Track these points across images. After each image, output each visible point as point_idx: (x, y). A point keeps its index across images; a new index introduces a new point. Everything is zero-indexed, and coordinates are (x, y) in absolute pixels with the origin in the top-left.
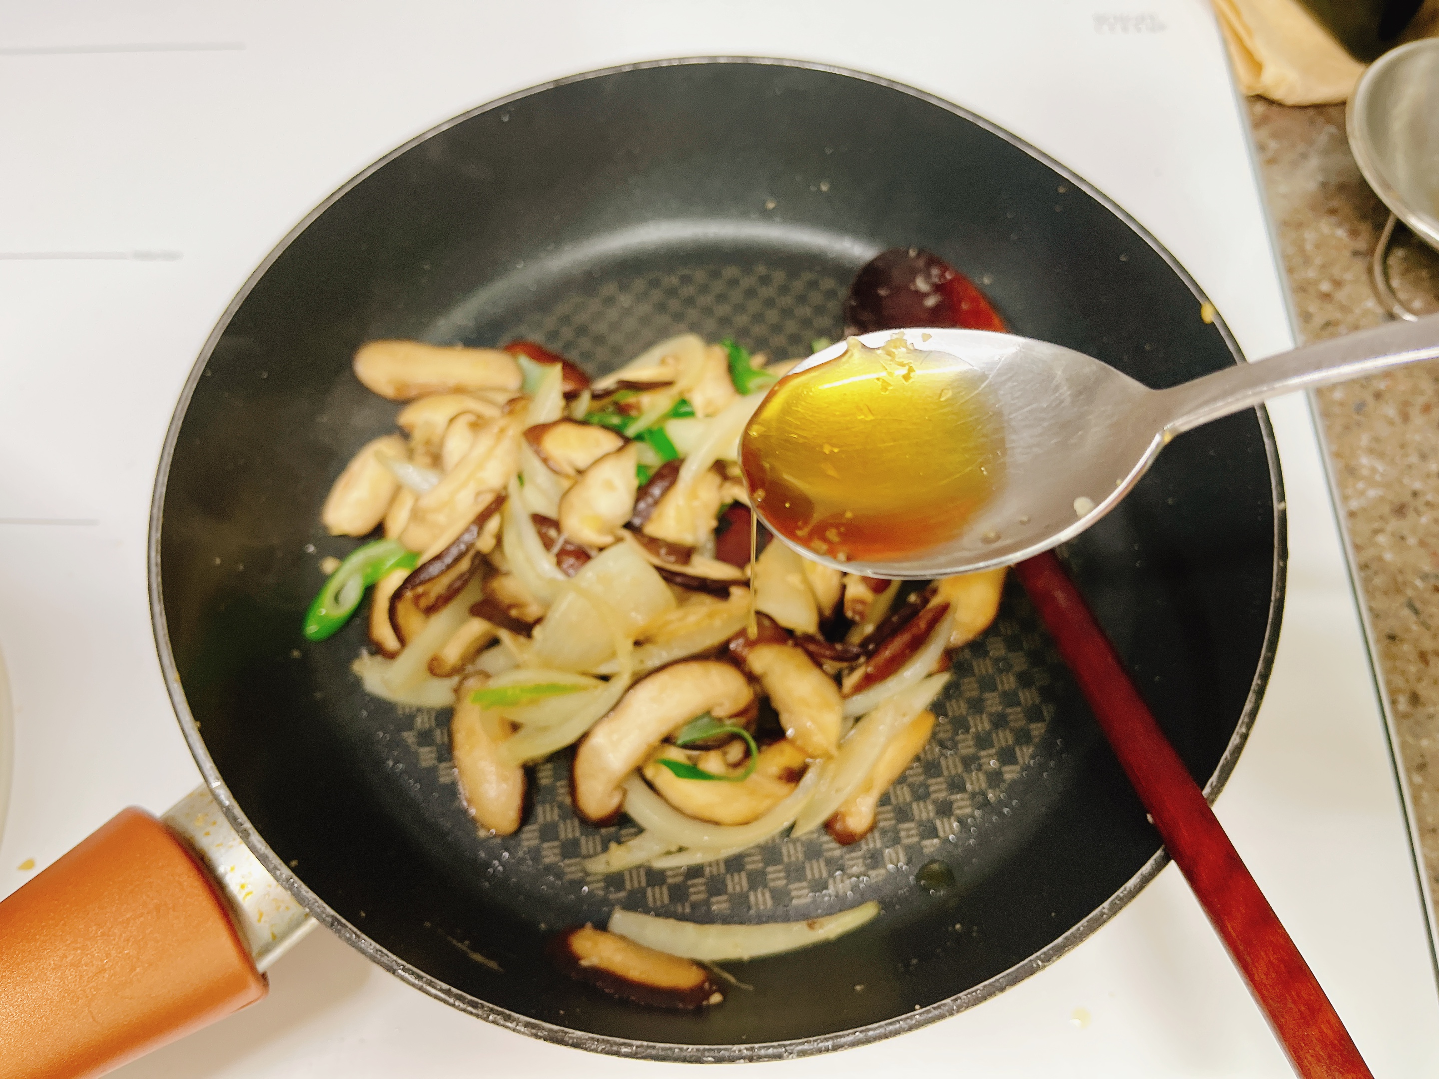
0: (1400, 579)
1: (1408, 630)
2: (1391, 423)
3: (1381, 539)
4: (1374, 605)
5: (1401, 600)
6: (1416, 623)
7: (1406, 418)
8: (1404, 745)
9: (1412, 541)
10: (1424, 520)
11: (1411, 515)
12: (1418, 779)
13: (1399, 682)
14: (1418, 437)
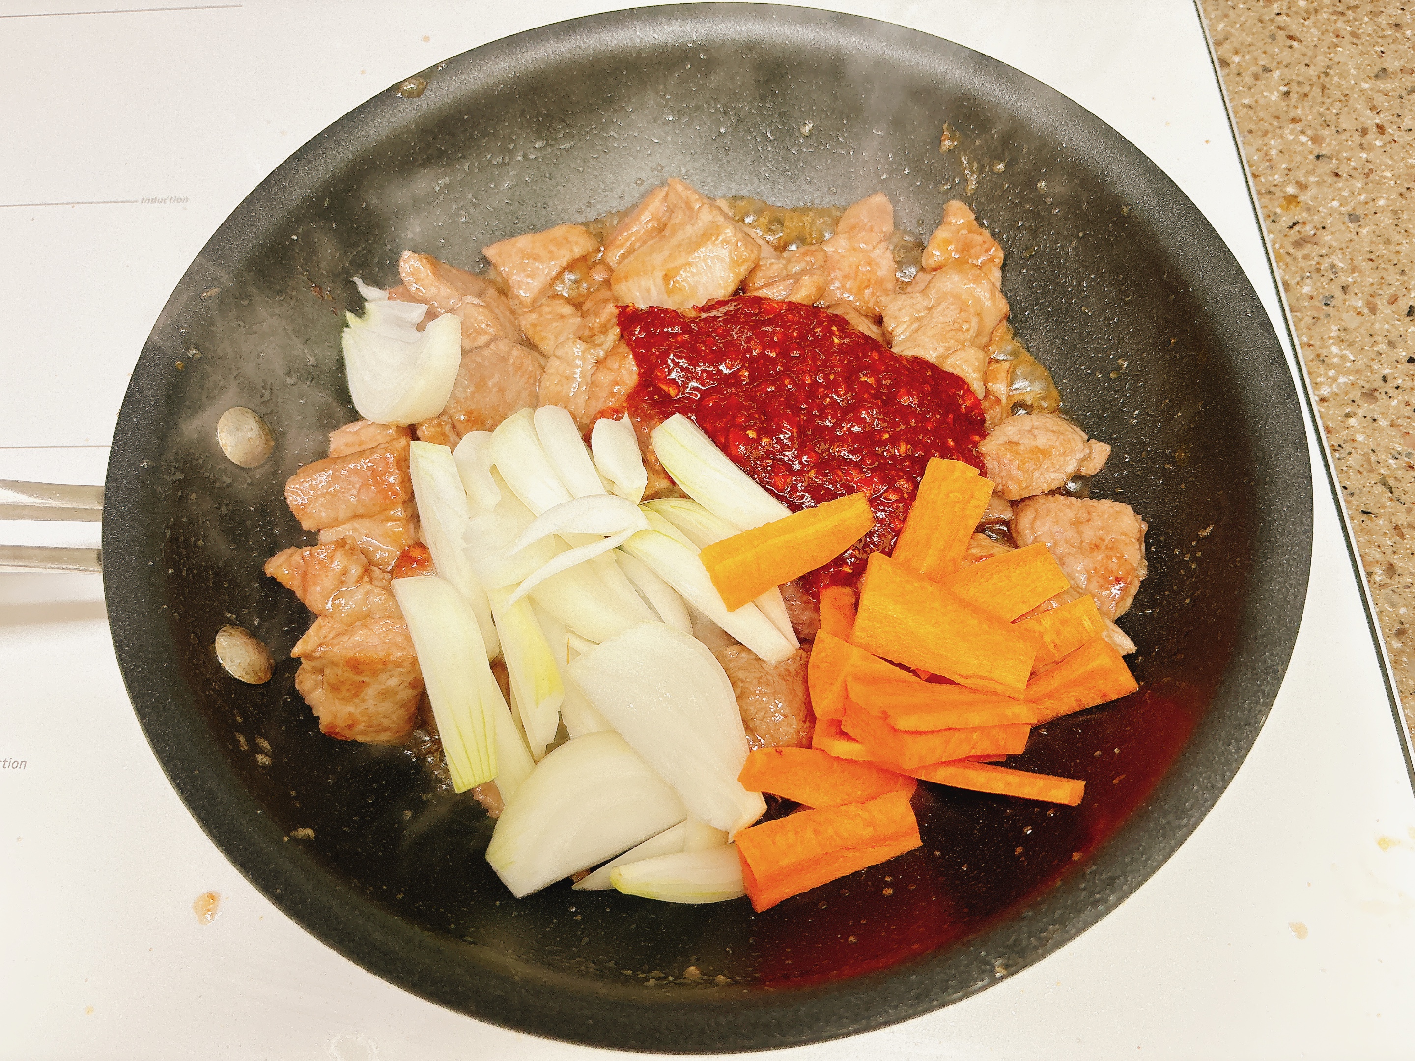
0: (1373, 458)
1: (1383, 507)
2: (1359, 313)
3: (1352, 421)
4: (1347, 484)
5: (1375, 477)
6: (1391, 499)
7: (1373, 310)
8: (1380, 613)
9: (1383, 423)
10: (1394, 403)
11: (1382, 399)
12: (1397, 645)
13: (1376, 554)
14: (1386, 326)
